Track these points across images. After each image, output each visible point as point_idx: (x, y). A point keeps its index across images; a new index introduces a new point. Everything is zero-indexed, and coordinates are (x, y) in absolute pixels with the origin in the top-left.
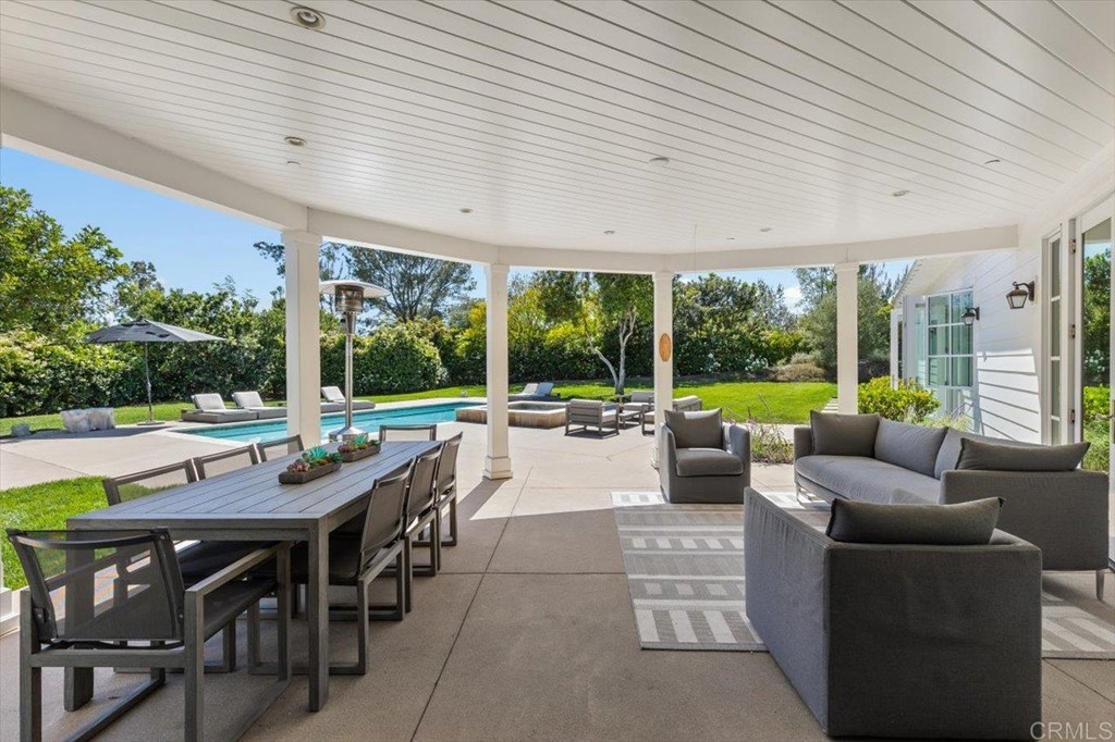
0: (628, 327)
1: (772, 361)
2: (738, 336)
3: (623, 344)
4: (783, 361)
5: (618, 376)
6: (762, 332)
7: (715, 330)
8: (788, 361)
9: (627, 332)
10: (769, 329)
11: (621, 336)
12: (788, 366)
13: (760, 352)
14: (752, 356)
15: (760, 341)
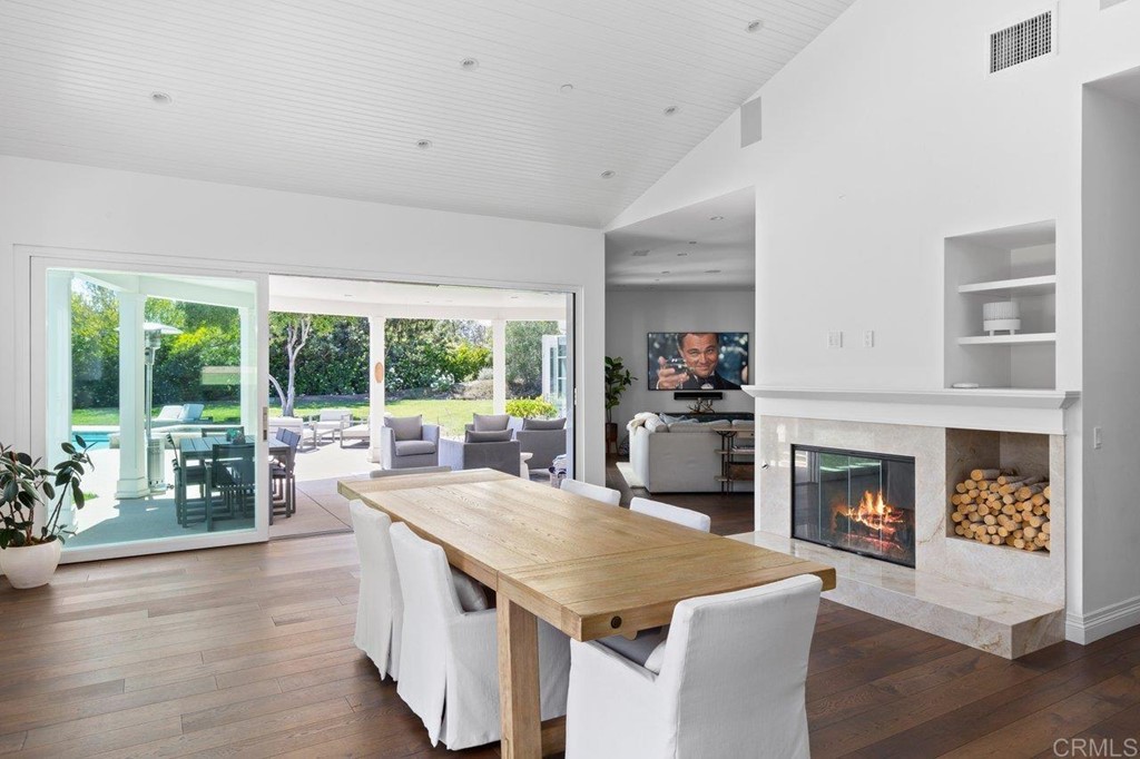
0: (300, 337)
1: (459, 377)
2: (423, 347)
3: (293, 357)
4: (471, 376)
5: (286, 395)
6: (449, 344)
7: (396, 340)
8: (475, 377)
9: (299, 342)
10: (457, 340)
11: (289, 347)
12: (476, 382)
13: (447, 367)
14: (438, 371)
15: (446, 354)
